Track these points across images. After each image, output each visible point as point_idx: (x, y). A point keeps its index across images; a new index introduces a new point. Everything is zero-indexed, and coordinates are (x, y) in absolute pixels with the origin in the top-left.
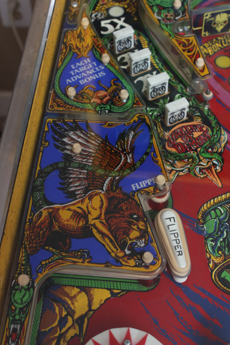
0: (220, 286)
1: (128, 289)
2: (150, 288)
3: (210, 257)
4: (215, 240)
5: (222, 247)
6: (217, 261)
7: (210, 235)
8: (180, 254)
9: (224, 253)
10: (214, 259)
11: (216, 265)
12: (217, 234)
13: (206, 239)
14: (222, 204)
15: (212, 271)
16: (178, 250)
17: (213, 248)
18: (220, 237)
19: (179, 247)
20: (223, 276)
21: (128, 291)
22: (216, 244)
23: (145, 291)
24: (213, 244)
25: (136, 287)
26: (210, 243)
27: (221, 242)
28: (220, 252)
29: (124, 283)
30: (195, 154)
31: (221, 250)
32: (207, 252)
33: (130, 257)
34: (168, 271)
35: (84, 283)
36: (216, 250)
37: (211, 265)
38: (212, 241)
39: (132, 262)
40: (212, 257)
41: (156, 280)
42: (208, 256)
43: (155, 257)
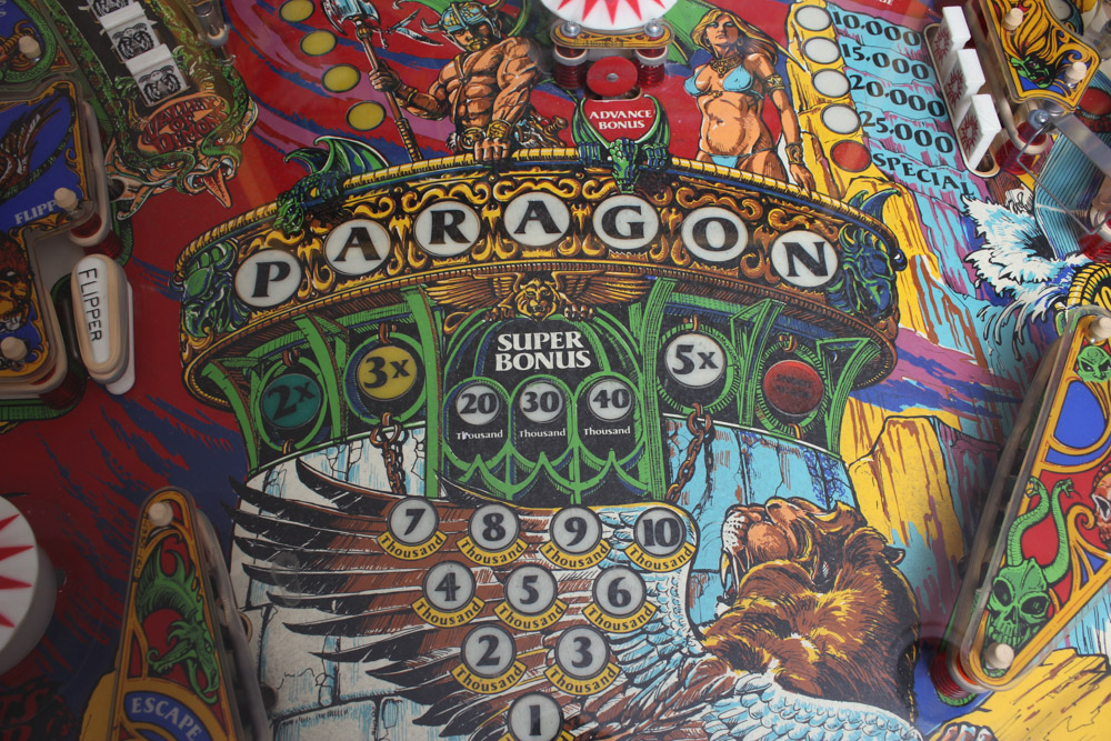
0: (197, 392)
1: (21, 418)
2: (62, 411)
3: (187, 340)
4: (201, 309)
5: (212, 319)
6: (197, 345)
7: (193, 299)
8: (96, 338)
9: (214, 330)
10: (194, 343)
11: (194, 353)
12: (207, 295)
13: (184, 307)
14: (223, 238)
15: (186, 366)
16: (94, 329)
17: (195, 323)
18: (211, 300)
19: (97, 324)
20: (204, 373)
21: (20, 421)
22: (201, 315)
23: (54, 418)
24: (196, 314)
25: (37, 413)
26: (190, 313)
27: (212, 309)
28: (207, 329)
29: (16, 408)
30: (188, 152)
31: (209, 324)
32: (182, 331)
36: (199, 327)
37: (185, 355)
38: (194, 310)
40: (190, 340)
42: (183, 338)
43: (33, 347)
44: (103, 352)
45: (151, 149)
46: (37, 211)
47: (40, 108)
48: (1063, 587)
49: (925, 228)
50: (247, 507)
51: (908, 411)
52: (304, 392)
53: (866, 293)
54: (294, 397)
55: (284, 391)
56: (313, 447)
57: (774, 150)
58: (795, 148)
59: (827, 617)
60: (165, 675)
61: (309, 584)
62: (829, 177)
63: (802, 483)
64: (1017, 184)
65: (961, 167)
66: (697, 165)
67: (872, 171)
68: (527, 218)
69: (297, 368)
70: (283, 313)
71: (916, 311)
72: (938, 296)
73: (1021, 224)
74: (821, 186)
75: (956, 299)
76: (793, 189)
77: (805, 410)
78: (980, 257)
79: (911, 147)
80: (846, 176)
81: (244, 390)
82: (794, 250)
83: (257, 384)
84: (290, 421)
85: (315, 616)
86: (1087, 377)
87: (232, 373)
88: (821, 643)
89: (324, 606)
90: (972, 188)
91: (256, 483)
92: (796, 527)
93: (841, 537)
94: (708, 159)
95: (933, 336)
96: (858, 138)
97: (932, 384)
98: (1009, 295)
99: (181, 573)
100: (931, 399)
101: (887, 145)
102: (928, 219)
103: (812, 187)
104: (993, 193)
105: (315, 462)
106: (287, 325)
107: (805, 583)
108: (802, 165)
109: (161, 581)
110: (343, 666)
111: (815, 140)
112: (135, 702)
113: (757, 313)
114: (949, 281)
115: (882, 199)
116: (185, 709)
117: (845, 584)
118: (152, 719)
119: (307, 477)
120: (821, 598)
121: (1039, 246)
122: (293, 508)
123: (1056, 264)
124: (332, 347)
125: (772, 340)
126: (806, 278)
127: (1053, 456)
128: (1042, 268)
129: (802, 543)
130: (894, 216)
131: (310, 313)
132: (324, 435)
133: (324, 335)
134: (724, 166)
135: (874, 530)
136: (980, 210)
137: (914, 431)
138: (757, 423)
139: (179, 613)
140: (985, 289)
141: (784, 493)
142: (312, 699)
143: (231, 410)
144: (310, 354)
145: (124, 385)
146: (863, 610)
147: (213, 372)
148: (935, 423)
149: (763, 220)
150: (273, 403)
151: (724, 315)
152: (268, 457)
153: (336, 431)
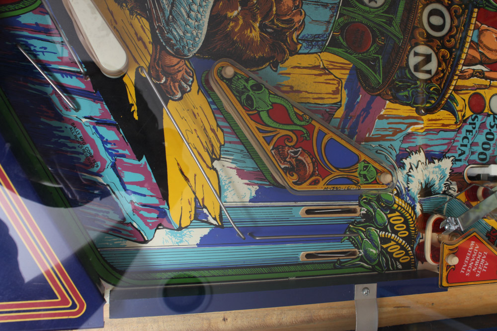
48: (257, 118)
49: (439, 131)
51: (345, 93)
53: (405, 89)
57: (481, 63)
58: (481, 75)
59: (248, 26)
62: (467, 88)
63: (312, 29)
64: (460, 190)
65: (471, 162)
66: (473, 21)
67: (469, 113)
71: (394, 112)
72: (403, 127)
73: (439, 185)
74: (461, 82)
75: (400, 136)
76: (460, 67)
77: (346, 40)
78: (421, 157)
79: (481, 138)
80: (467, 97)
82: (428, 59)
86: (360, 166)
88: (235, 20)
90: (459, 164)
92: (290, 21)
93: (285, 42)
94: (476, 27)
95: (382, 117)
96: (486, 111)
97: (357, 110)
98: (402, 166)
100: (350, 106)
101: (483, 125)
102: (442, 134)
103: (460, 77)
104: (456, 175)
107: (264, 19)
108: (472, 76)
111: (486, 87)
113: (395, 29)
114: (410, 135)
115: (453, 112)
117: (261, 36)
120: (257, 25)
121: (427, 190)
123: (417, 197)
125: (382, 34)
126: (413, 61)
127: (322, 134)
128: (415, 188)
129: (283, 22)
130: (443, 115)
134: (472, 34)
135: (287, 59)
136: (447, 164)
137: (336, 92)
138: (341, 15)
140: (405, 154)
141: (307, 20)
146: (250, 43)
148: (338, 105)
149: (444, 47)
151: (395, 13)
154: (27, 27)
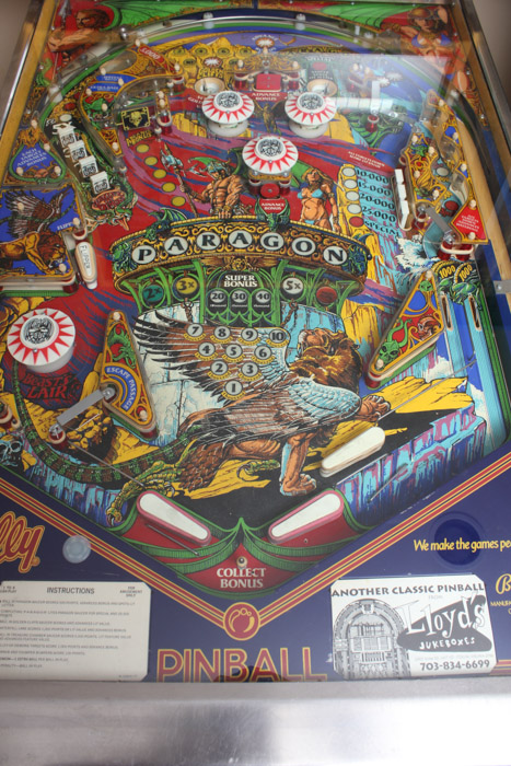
0: (119, 290)
2: (71, 294)
3: (115, 273)
4: (120, 263)
5: (124, 267)
7: (117, 260)
8: (88, 267)
9: (125, 270)
10: (118, 274)
11: (118, 278)
12: (122, 259)
13: (113, 263)
14: (127, 241)
15: (115, 281)
16: (87, 265)
17: (117, 268)
18: (123, 261)
19: (88, 263)
20: (122, 284)
22: (120, 265)
24: (118, 265)
25: (62, 295)
26: (116, 265)
27: (124, 264)
28: (122, 270)
30: (112, 211)
32: (113, 270)
33: (51, 269)
34: (80, 278)
35: (26, 295)
36: (119, 269)
37: (115, 278)
39: (53, 272)
41: (74, 285)
42: (113, 273)
43: (68, 268)
44: (90, 273)
45: (97, 209)
46: (65, 226)
47: (63, 191)
48: (404, 349)
49: (380, 247)
50: (138, 325)
51: (366, 304)
52: (158, 291)
53: (356, 267)
54: (154, 292)
55: (150, 290)
56: (161, 307)
57: (328, 219)
58: (336, 218)
59: (332, 363)
60: (118, 361)
61: (160, 347)
62: (347, 228)
63: (327, 324)
64: (417, 233)
65: (397, 226)
66: (299, 223)
67: (364, 227)
68: (237, 239)
69: (154, 283)
70: (150, 266)
71: (374, 273)
72: (382, 269)
73: (417, 246)
74: (344, 231)
75: (388, 270)
76: (334, 232)
77: (330, 302)
78: (400, 257)
79: (380, 220)
80: (354, 228)
81: (136, 289)
82: (332, 252)
83: (141, 288)
84: (153, 300)
85: (162, 357)
86: (422, 290)
87: (131, 284)
88: (329, 370)
89: (165, 354)
90: (400, 234)
91: (141, 318)
92: (323, 337)
93: (338, 341)
94: (304, 221)
95: (378, 282)
96: (360, 216)
97: (376, 296)
98: (408, 269)
99: (123, 333)
100: (375, 301)
101: (371, 218)
102: (382, 244)
103: (341, 232)
104: (409, 236)
105: (162, 312)
106: (151, 270)
107: (325, 353)
108: (338, 224)
109: (116, 336)
110: (171, 371)
111: (344, 216)
112: (108, 370)
113: (316, 272)
114: (386, 264)
115: (367, 236)
116: (125, 370)
117: (338, 354)
118: (114, 373)
119: (158, 316)
120: (330, 358)
121: (422, 254)
122: (154, 325)
123: (427, 260)
124: (167, 277)
125: (321, 280)
126: (335, 261)
127: (407, 312)
128: (422, 261)
129: (325, 341)
130: (369, 243)
131: (159, 266)
132: (165, 304)
133: (165, 273)
134: (309, 224)
135: (350, 339)
136: (402, 242)
137: (368, 310)
138: (313, 305)
139: (122, 345)
140: (400, 267)
141: (320, 326)
142: (161, 380)
143: (132, 295)
144: (159, 279)
145: (93, 286)
146: (344, 362)
147: (125, 283)
148: (375, 308)
149: (322, 242)
150: (147, 294)
151: (305, 273)
152: (145, 310)
153: (169, 303)
154: (355, 497)
